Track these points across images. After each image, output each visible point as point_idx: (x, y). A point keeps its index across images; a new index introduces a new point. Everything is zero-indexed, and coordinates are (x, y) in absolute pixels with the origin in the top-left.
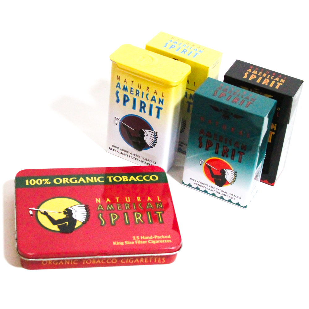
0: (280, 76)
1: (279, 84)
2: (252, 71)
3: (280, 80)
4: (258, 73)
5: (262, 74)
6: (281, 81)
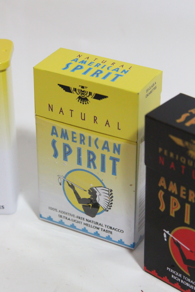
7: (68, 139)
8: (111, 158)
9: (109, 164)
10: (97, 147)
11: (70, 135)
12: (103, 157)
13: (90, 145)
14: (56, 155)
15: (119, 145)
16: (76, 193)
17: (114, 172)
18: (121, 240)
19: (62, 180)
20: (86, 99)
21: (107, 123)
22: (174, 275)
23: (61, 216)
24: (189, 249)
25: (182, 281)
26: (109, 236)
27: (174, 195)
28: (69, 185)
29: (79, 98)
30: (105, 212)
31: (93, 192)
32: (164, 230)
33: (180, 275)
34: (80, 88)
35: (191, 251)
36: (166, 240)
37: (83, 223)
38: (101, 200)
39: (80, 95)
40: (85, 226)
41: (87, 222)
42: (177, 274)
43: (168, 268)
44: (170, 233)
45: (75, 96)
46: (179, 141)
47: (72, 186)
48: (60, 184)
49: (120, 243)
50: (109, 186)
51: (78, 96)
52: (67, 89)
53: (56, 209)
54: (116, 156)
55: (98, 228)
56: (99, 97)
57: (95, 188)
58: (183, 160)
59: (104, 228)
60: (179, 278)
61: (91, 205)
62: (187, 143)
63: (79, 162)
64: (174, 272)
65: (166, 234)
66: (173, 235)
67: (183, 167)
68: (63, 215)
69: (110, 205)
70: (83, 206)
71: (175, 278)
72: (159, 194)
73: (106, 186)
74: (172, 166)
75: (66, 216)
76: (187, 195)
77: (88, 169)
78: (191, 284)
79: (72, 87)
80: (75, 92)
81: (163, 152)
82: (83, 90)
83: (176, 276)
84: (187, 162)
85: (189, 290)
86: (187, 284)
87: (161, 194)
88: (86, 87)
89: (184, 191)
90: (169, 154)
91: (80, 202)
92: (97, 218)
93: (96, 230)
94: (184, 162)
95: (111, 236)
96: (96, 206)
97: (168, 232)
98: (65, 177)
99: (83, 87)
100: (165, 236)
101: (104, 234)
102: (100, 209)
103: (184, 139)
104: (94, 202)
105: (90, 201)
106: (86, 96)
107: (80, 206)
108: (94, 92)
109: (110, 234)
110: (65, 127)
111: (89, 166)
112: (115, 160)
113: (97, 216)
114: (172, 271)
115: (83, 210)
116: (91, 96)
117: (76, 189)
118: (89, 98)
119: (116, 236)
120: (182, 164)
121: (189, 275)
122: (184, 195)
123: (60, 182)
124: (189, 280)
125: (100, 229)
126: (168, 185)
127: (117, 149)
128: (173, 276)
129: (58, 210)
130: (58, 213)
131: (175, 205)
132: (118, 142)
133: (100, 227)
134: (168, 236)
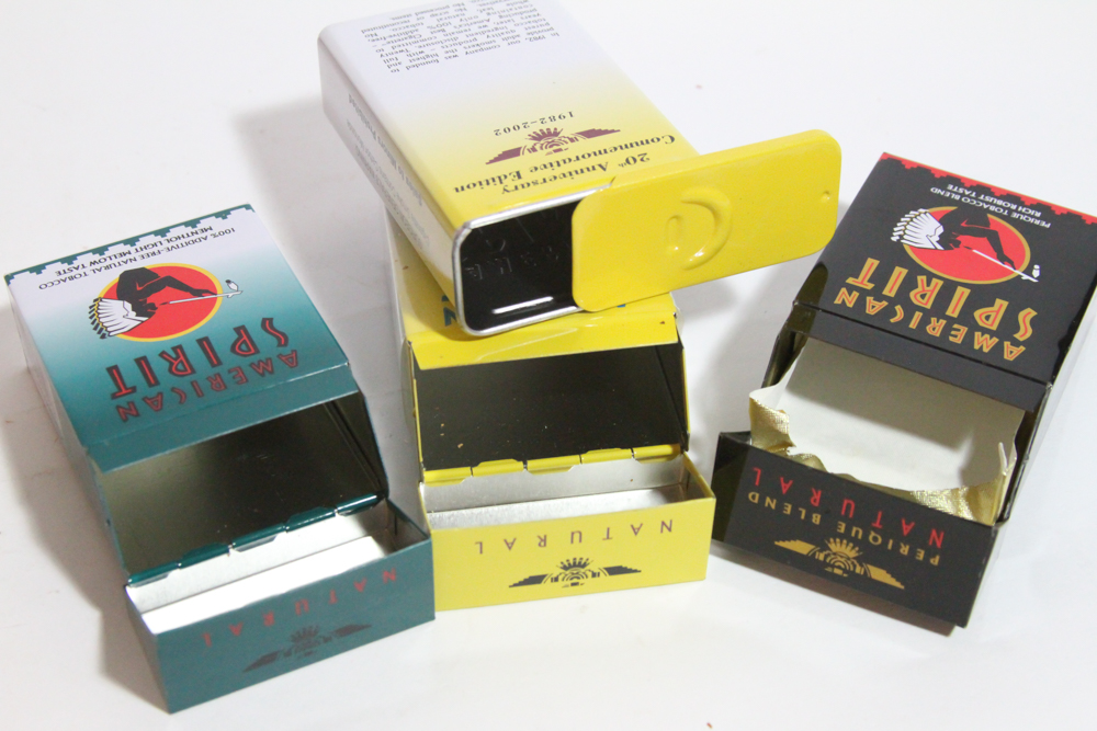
24: (975, 251)
25: (1014, 207)
33: (1015, 215)
35: (970, 249)
42: (1023, 218)
83: (1029, 215)
85: (998, 195)
86: (1000, 202)
121: (989, 216)
124: (992, 208)
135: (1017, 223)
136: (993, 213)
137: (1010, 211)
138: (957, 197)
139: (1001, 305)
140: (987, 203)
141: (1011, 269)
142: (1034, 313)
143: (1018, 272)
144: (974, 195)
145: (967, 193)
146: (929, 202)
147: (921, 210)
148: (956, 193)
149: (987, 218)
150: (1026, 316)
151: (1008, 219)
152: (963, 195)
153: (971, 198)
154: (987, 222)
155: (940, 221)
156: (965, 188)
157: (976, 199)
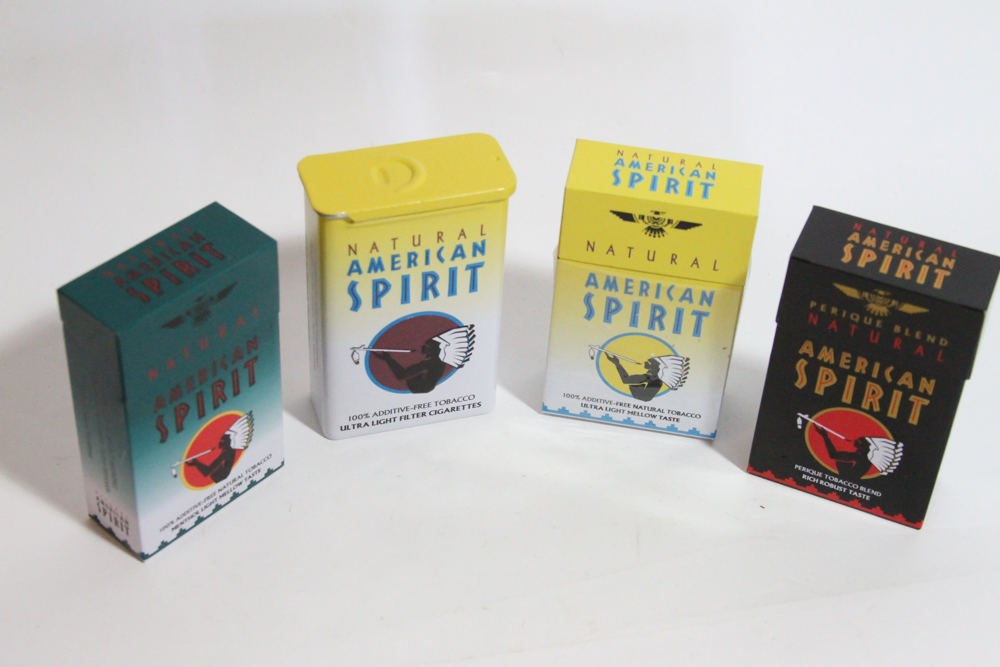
0: (939, 249)
1: (941, 274)
2: (862, 238)
3: (940, 260)
4: (878, 243)
5: (891, 247)
6: (944, 265)
7: (617, 290)
8: (695, 313)
9: (689, 321)
10: (671, 298)
11: (621, 286)
12: (680, 313)
13: (657, 296)
14: (590, 315)
15: (712, 294)
16: (621, 370)
17: (697, 332)
18: (695, 429)
19: (596, 352)
20: (661, 230)
21: (696, 262)
22: (807, 474)
23: (586, 405)
24: (843, 438)
25: (822, 482)
26: (673, 426)
27: (827, 365)
28: (609, 358)
29: (649, 228)
30: (671, 392)
31: (653, 365)
32: (799, 414)
33: (820, 474)
34: (652, 215)
35: (847, 440)
36: (800, 427)
37: (626, 412)
38: (667, 375)
39: (650, 224)
40: (630, 415)
41: (635, 410)
42: (814, 473)
43: (796, 466)
44: (810, 417)
45: (641, 226)
46: (851, 292)
47: (615, 360)
48: (592, 358)
49: (693, 433)
50: (683, 353)
51: (647, 226)
52: (627, 217)
53: (578, 396)
54: (704, 308)
55: (654, 416)
56: (684, 226)
57: (658, 360)
58: (855, 317)
59: (666, 414)
60: (817, 477)
61: (646, 384)
62: (866, 295)
63: (634, 322)
64: (808, 471)
65: (802, 419)
66: (816, 420)
67: (854, 327)
68: (589, 403)
69: (682, 381)
70: (631, 388)
71: (809, 478)
72: (798, 365)
73: (679, 353)
74: (833, 325)
75: (595, 404)
76: (853, 363)
77: (651, 332)
78: (838, 484)
79: (636, 213)
80: (641, 221)
81: (817, 308)
82: (656, 216)
83: (810, 475)
84: (862, 319)
85: (834, 493)
86: (831, 486)
87: (801, 366)
88: (663, 213)
89: (847, 358)
90: (828, 309)
91: (624, 382)
92: (655, 402)
93: (650, 419)
94: (857, 320)
95: (676, 424)
96: (656, 384)
97: (806, 417)
98: (603, 347)
99: (657, 213)
100: (799, 421)
101: (666, 424)
102: (663, 388)
103: (861, 289)
104: (653, 379)
105: (645, 378)
106: (660, 226)
107: (626, 388)
108: (676, 219)
109: (675, 423)
110: (612, 273)
111: (651, 326)
112: (700, 315)
113: (654, 399)
114: (804, 469)
115: (629, 393)
116: (670, 225)
117: (622, 362)
118: (668, 229)
119: (685, 424)
120: (853, 322)
121: (837, 472)
122: (846, 364)
123: (592, 354)
124: (836, 480)
125: (658, 417)
126: (817, 351)
127: (707, 298)
128: (804, 476)
129: (581, 397)
130: (581, 401)
131: (827, 377)
132: (708, 289)
133: (659, 414)
134: (805, 422)
135: (818, 467)
136: (835, 475)
137: (823, 478)
138: (862, 488)
139: (819, 391)
140: (840, 485)
141: (817, 424)
142: (797, 384)
143: (811, 421)
144: (851, 491)
145: (855, 493)
146: (880, 482)
147: (885, 474)
148: (862, 492)
149: (839, 468)
150: (801, 383)
151: (825, 471)
152: (858, 491)
153: (852, 489)
154: (838, 466)
155: (871, 464)
156: (857, 498)
157: (849, 488)
